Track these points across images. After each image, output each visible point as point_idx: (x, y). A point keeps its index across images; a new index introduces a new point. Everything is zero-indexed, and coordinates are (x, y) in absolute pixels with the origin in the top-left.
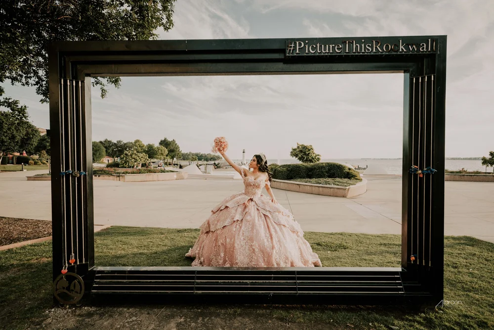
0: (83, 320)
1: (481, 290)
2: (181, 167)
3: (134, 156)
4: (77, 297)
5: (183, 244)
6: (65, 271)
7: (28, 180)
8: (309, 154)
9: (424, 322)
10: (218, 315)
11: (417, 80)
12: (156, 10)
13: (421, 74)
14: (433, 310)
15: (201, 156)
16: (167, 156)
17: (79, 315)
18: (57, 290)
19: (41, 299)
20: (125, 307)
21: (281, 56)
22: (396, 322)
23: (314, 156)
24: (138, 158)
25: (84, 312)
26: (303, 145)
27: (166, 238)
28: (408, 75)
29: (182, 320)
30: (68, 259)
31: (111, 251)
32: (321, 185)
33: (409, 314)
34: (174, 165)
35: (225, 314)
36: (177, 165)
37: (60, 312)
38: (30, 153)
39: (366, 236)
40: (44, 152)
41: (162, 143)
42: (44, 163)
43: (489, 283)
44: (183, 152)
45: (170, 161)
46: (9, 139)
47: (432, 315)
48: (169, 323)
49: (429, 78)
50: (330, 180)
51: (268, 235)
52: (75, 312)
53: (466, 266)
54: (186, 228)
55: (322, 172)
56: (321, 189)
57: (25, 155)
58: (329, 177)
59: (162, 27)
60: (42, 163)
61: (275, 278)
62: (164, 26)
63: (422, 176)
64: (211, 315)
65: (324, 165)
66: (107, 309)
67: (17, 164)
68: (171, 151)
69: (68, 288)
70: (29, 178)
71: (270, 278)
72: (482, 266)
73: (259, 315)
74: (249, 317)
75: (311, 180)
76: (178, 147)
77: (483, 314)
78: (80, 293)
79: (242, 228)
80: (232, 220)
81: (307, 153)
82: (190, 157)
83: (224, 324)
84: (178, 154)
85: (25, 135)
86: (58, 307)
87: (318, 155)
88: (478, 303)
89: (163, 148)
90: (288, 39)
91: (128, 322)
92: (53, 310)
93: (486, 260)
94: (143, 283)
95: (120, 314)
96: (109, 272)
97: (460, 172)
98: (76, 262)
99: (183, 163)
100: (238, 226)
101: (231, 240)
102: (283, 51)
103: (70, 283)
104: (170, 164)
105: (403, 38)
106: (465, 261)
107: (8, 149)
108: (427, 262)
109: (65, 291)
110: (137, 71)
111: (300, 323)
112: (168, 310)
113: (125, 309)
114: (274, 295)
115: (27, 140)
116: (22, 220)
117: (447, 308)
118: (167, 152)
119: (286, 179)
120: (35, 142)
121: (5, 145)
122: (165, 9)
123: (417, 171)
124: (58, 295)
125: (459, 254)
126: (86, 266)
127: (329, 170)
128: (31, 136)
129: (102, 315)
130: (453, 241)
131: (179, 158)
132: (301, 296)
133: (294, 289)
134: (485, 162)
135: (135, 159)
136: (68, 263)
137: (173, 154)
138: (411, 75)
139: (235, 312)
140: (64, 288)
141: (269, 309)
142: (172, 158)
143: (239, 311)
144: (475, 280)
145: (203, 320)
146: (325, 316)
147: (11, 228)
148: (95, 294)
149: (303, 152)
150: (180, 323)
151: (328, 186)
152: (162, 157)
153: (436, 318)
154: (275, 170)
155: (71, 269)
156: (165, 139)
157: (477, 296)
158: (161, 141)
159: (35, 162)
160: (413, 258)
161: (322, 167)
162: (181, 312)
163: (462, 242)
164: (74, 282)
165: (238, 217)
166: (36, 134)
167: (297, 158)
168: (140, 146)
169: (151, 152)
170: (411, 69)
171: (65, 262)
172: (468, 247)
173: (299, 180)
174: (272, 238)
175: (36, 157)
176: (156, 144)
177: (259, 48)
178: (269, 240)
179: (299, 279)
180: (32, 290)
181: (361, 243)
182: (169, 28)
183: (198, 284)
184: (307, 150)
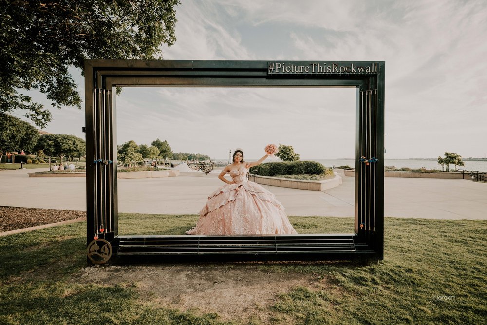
0: (113, 274)
1: (414, 251)
2: (172, 166)
3: (129, 155)
4: (107, 258)
5: (183, 225)
6: (96, 238)
7: (30, 177)
8: (289, 153)
9: (369, 271)
10: (217, 270)
11: (365, 93)
12: (161, 29)
13: (368, 89)
14: (376, 263)
15: (191, 156)
16: (159, 156)
17: (108, 271)
18: (90, 252)
19: (75, 261)
20: (144, 266)
21: (264, 74)
22: (348, 271)
23: (293, 155)
24: (133, 157)
25: (112, 269)
26: (284, 146)
27: (168, 221)
28: (358, 89)
29: (189, 273)
30: (99, 229)
31: (122, 231)
32: (299, 180)
33: (358, 266)
34: (166, 164)
35: (221, 269)
36: (168, 164)
37: (92, 269)
38: (27, 153)
39: (333, 218)
40: (41, 151)
41: (154, 144)
42: (42, 162)
43: (422, 247)
44: (173, 153)
45: (162, 160)
46: (10, 139)
47: (375, 267)
48: (179, 275)
49: (373, 92)
50: (307, 176)
51: (257, 209)
52: (105, 269)
53: (407, 237)
54: (184, 214)
55: (301, 169)
56: (299, 183)
57: (23, 154)
58: (307, 173)
59: (166, 44)
60: (39, 161)
61: (260, 242)
62: (168, 42)
63: (368, 164)
64: (211, 269)
65: (302, 163)
66: (130, 267)
67: (15, 162)
68: (163, 151)
69: (99, 251)
70: (31, 175)
71: (256, 242)
72: (419, 237)
73: (247, 269)
74: (240, 271)
75: (291, 176)
76: (169, 148)
77: (411, 265)
78: (109, 255)
79: (236, 205)
80: (227, 201)
81: (288, 152)
82: (180, 157)
83: (221, 274)
84: (170, 154)
85: (25, 136)
86: (91, 266)
87: (297, 155)
88: (410, 259)
89: (156, 148)
90: (269, 61)
91: (148, 275)
92: (87, 268)
93: (424, 233)
94: (158, 247)
95: (141, 270)
96: (130, 239)
97: (420, 170)
98: (104, 231)
99: (174, 162)
100: (232, 205)
101: (228, 215)
102: (266, 70)
103: (100, 247)
104: (162, 164)
105: (354, 62)
106: (407, 234)
107: (9, 148)
108: (372, 228)
109: (97, 253)
110: (154, 83)
111: (278, 273)
112: (178, 267)
113: (144, 267)
114: (259, 254)
115: (26, 140)
116: (36, 209)
117: (387, 262)
118: (159, 152)
119: (269, 176)
120: (34, 142)
121: (6, 145)
122: (168, 28)
123: (364, 160)
124: (91, 256)
125: (404, 230)
126: (112, 234)
127: (307, 167)
128: (31, 136)
129: (126, 271)
130: (401, 221)
131: (170, 158)
132: (279, 254)
133: (274, 250)
134: (441, 161)
135: (130, 157)
136: (99, 232)
137: (165, 154)
138: (360, 90)
139: (230, 267)
140: (96, 251)
141: (255, 265)
142: (164, 157)
143: (232, 267)
144: (412, 245)
145: (205, 272)
146: (297, 269)
147: (28, 215)
148: (121, 256)
149: (285, 152)
150: (188, 274)
151: (305, 181)
152: (155, 157)
153: (377, 268)
154: (259, 168)
155: (101, 236)
156: (158, 140)
157: (410, 255)
158: (154, 142)
159: (33, 161)
160: (362, 226)
161: (301, 165)
162: (188, 268)
163: (409, 221)
164: (103, 246)
165: (231, 198)
166: (35, 135)
167: (279, 157)
168: (133, 147)
169: (144, 152)
170: (360, 85)
171: (96, 231)
172: (413, 225)
173: (280, 176)
174: (260, 211)
175: (33, 156)
176: (149, 145)
177: (248, 67)
178: (259, 212)
179: (278, 242)
180: (66, 256)
181: (329, 223)
182: (171, 44)
183: (200, 247)
184: (288, 150)
